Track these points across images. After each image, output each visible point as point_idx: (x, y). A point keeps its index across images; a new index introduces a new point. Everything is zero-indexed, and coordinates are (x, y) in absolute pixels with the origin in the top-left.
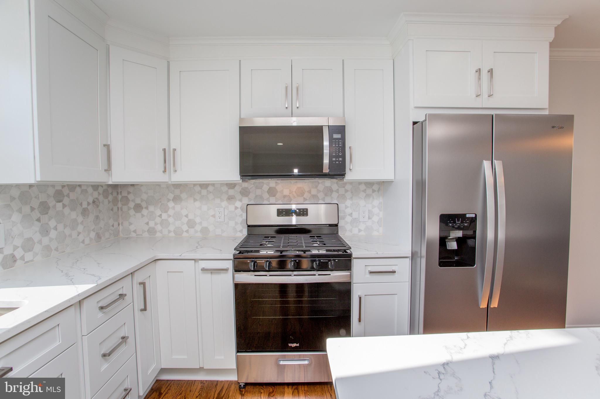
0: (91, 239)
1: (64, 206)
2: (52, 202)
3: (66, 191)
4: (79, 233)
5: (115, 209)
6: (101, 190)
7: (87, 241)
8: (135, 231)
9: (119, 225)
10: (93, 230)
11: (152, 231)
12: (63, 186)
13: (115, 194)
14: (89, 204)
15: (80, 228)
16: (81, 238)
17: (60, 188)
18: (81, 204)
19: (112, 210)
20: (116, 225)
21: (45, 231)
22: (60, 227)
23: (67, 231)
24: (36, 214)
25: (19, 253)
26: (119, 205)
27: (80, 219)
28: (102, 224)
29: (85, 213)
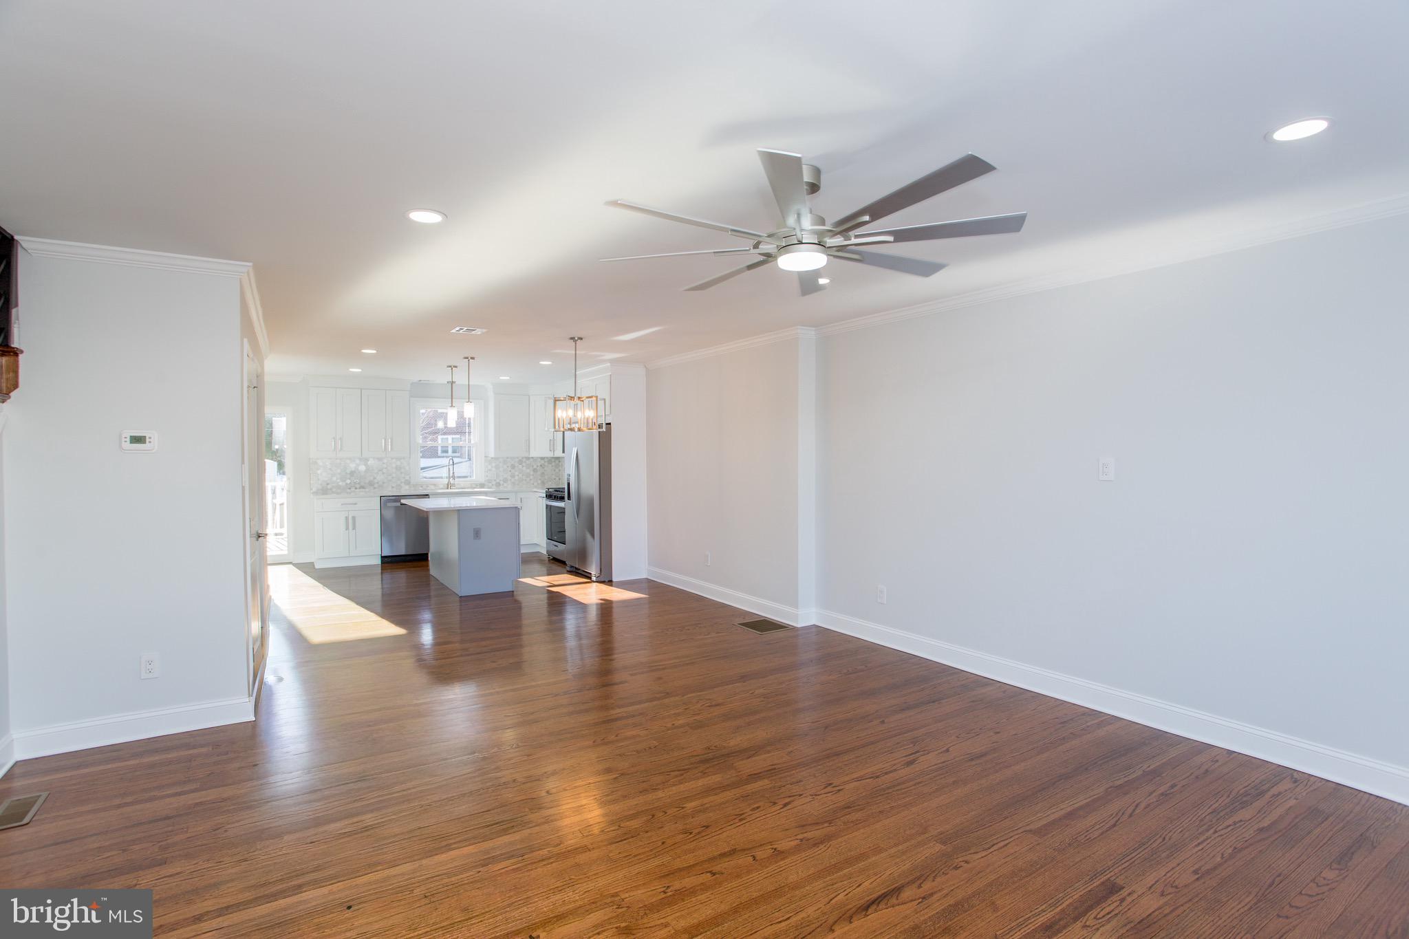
1: (523, 466)
2: (516, 464)
3: (524, 460)
5: (557, 470)
6: (546, 460)
7: (536, 484)
12: (523, 458)
13: (557, 462)
14: (537, 466)
15: (531, 477)
16: (532, 482)
17: (520, 458)
18: (533, 466)
19: (555, 470)
20: (557, 479)
21: (513, 476)
22: (520, 475)
23: (524, 478)
24: (510, 469)
25: (502, 482)
26: (560, 468)
27: (532, 473)
28: (546, 477)
29: (535, 470)
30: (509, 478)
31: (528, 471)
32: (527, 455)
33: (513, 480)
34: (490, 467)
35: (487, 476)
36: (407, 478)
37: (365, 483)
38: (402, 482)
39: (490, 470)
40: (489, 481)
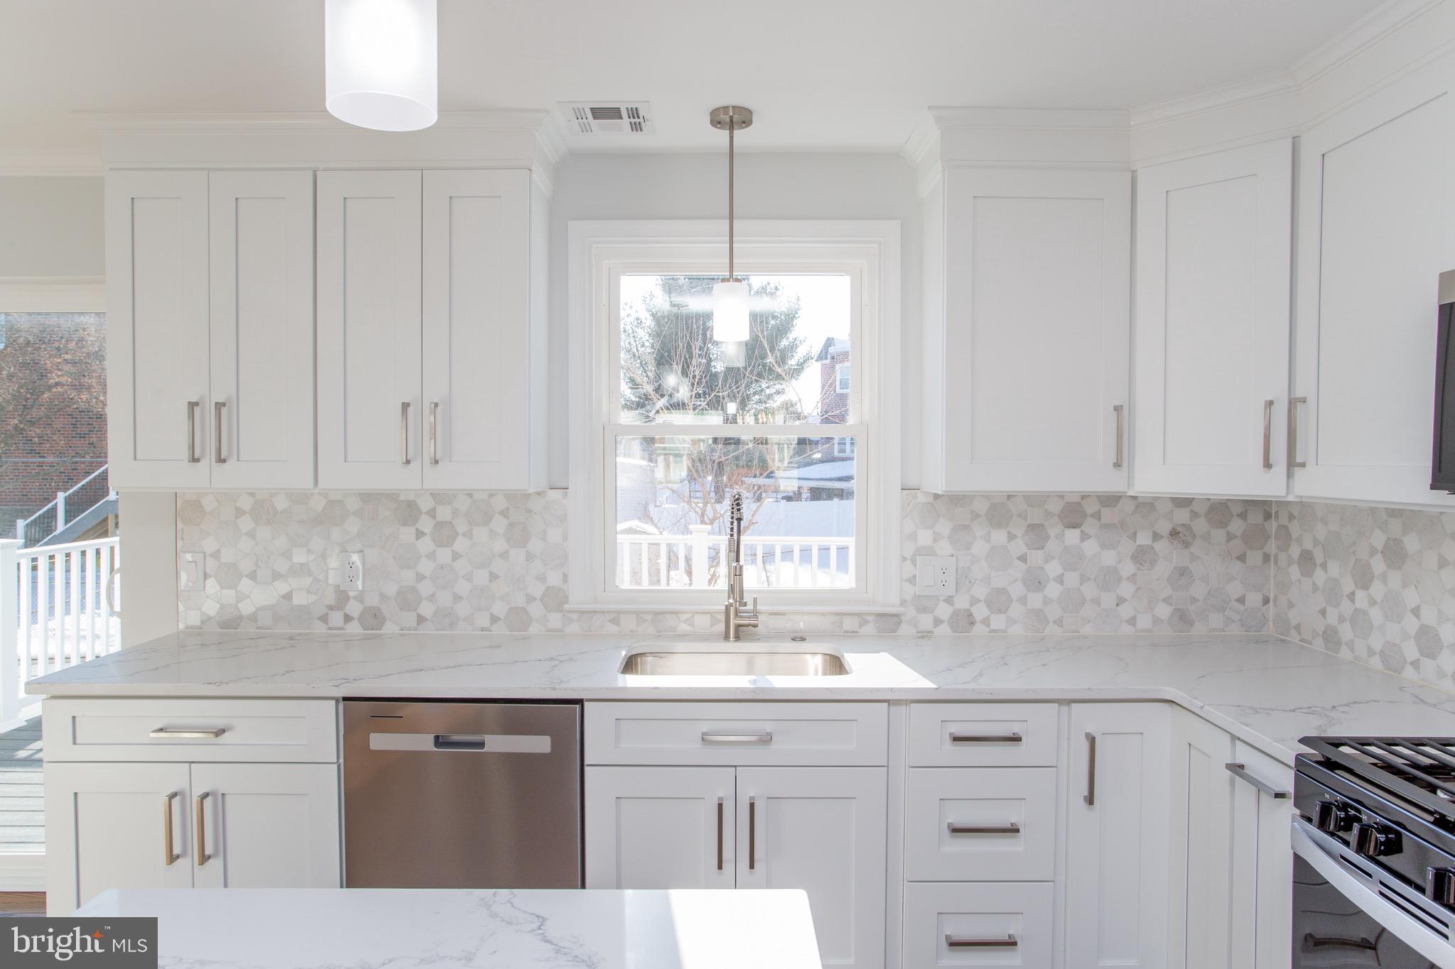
0: (1157, 621)
1: (1085, 537)
2: (1053, 527)
3: (1091, 506)
4: (1121, 601)
5: (1255, 556)
6: (1200, 507)
7: (1144, 622)
8: (1297, 628)
9: (1266, 601)
10: (1167, 600)
11: (1331, 638)
12: (1084, 496)
13: (1256, 518)
14: (1156, 537)
15: (1126, 589)
16: (1125, 611)
17: (1076, 500)
18: (1132, 537)
19: (1241, 558)
20: (1254, 599)
21: (1035, 582)
22: (1072, 579)
23: (1089, 590)
24: (1019, 546)
25: (980, 611)
26: (1272, 547)
27: (1128, 568)
28: (1198, 590)
29: (1142, 557)
30: (1017, 590)
31: (1109, 558)
32: (1111, 483)
33: (1035, 600)
34: (925, 538)
35: (912, 581)
36: (554, 579)
37: (383, 597)
38: (531, 599)
39: (929, 552)
40: (923, 605)
